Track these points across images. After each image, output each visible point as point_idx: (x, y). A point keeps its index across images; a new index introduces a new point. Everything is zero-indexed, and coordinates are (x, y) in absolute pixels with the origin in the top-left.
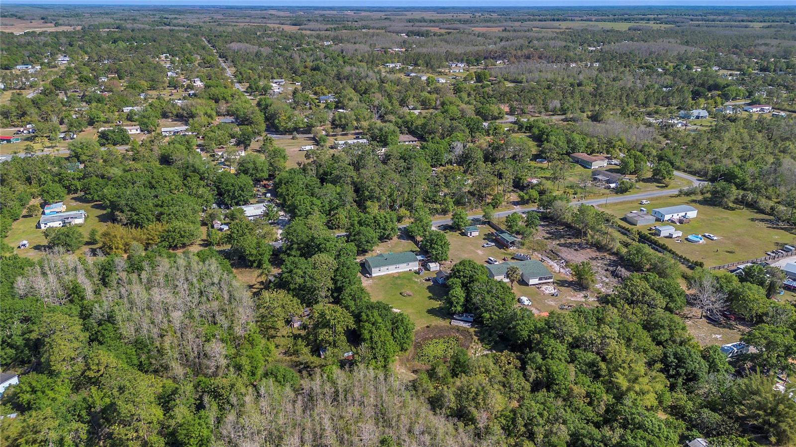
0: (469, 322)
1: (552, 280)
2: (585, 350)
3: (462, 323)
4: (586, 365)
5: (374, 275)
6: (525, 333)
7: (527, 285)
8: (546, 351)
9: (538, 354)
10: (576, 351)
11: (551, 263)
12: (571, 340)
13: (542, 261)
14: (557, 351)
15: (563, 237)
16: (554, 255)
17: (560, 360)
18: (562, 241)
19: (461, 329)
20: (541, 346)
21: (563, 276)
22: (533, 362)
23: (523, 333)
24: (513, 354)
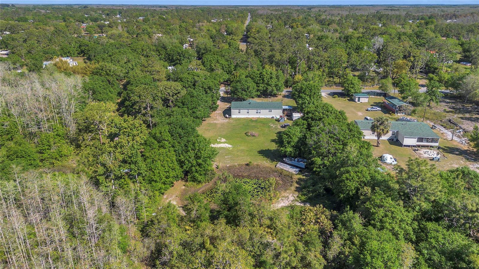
0: (297, 167)
1: (437, 144)
2: (449, 227)
3: (288, 167)
4: (442, 253)
5: (233, 116)
6: (352, 185)
7: (401, 145)
8: (374, 214)
9: (357, 215)
10: (430, 225)
11: (444, 130)
12: (426, 206)
13: (433, 127)
14: (393, 218)
15: (469, 112)
16: (451, 124)
17: (396, 235)
18: (467, 115)
19: (285, 173)
20: (368, 205)
21: (455, 144)
22: (346, 228)
23: (349, 183)
24: (328, 213)
